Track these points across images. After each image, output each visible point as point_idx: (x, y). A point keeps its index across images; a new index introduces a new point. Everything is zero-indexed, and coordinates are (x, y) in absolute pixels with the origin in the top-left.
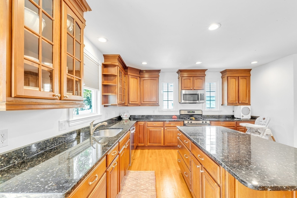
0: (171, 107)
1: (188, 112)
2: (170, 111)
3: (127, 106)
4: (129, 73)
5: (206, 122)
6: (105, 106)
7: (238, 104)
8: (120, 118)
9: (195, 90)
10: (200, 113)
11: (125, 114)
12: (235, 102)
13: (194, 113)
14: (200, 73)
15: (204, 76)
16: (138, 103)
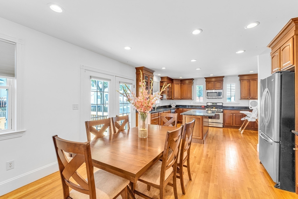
0: (202, 101)
1: (212, 104)
2: (201, 103)
3: (173, 99)
4: (174, 82)
5: (220, 110)
6: (161, 100)
7: (249, 99)
8: (170, 106)
9: (215, 89)
10: (221, 104)
11: (173, 104)
12: (246, 97)
13: (217, 104)
14: (219, 79)
15: (222, 81)
16: (179, 98)
